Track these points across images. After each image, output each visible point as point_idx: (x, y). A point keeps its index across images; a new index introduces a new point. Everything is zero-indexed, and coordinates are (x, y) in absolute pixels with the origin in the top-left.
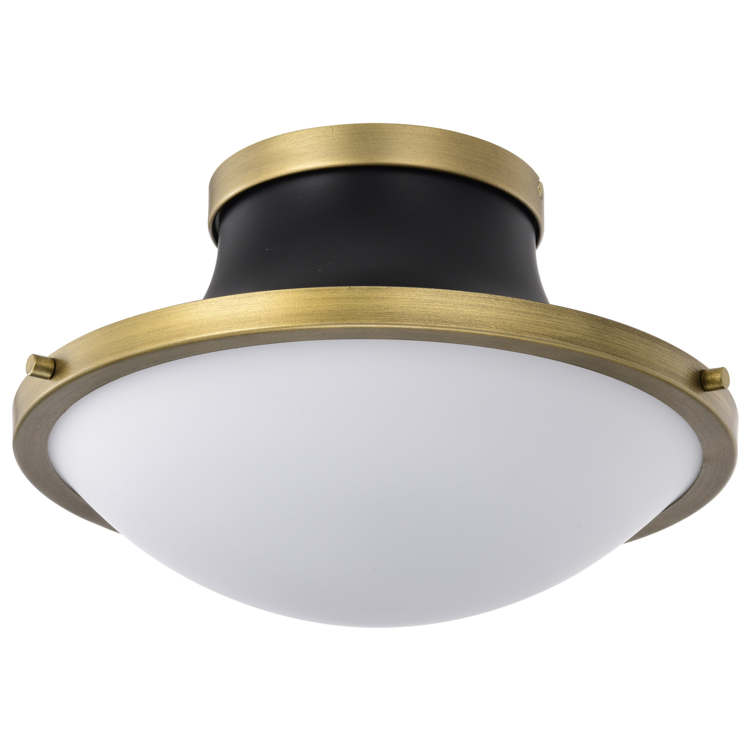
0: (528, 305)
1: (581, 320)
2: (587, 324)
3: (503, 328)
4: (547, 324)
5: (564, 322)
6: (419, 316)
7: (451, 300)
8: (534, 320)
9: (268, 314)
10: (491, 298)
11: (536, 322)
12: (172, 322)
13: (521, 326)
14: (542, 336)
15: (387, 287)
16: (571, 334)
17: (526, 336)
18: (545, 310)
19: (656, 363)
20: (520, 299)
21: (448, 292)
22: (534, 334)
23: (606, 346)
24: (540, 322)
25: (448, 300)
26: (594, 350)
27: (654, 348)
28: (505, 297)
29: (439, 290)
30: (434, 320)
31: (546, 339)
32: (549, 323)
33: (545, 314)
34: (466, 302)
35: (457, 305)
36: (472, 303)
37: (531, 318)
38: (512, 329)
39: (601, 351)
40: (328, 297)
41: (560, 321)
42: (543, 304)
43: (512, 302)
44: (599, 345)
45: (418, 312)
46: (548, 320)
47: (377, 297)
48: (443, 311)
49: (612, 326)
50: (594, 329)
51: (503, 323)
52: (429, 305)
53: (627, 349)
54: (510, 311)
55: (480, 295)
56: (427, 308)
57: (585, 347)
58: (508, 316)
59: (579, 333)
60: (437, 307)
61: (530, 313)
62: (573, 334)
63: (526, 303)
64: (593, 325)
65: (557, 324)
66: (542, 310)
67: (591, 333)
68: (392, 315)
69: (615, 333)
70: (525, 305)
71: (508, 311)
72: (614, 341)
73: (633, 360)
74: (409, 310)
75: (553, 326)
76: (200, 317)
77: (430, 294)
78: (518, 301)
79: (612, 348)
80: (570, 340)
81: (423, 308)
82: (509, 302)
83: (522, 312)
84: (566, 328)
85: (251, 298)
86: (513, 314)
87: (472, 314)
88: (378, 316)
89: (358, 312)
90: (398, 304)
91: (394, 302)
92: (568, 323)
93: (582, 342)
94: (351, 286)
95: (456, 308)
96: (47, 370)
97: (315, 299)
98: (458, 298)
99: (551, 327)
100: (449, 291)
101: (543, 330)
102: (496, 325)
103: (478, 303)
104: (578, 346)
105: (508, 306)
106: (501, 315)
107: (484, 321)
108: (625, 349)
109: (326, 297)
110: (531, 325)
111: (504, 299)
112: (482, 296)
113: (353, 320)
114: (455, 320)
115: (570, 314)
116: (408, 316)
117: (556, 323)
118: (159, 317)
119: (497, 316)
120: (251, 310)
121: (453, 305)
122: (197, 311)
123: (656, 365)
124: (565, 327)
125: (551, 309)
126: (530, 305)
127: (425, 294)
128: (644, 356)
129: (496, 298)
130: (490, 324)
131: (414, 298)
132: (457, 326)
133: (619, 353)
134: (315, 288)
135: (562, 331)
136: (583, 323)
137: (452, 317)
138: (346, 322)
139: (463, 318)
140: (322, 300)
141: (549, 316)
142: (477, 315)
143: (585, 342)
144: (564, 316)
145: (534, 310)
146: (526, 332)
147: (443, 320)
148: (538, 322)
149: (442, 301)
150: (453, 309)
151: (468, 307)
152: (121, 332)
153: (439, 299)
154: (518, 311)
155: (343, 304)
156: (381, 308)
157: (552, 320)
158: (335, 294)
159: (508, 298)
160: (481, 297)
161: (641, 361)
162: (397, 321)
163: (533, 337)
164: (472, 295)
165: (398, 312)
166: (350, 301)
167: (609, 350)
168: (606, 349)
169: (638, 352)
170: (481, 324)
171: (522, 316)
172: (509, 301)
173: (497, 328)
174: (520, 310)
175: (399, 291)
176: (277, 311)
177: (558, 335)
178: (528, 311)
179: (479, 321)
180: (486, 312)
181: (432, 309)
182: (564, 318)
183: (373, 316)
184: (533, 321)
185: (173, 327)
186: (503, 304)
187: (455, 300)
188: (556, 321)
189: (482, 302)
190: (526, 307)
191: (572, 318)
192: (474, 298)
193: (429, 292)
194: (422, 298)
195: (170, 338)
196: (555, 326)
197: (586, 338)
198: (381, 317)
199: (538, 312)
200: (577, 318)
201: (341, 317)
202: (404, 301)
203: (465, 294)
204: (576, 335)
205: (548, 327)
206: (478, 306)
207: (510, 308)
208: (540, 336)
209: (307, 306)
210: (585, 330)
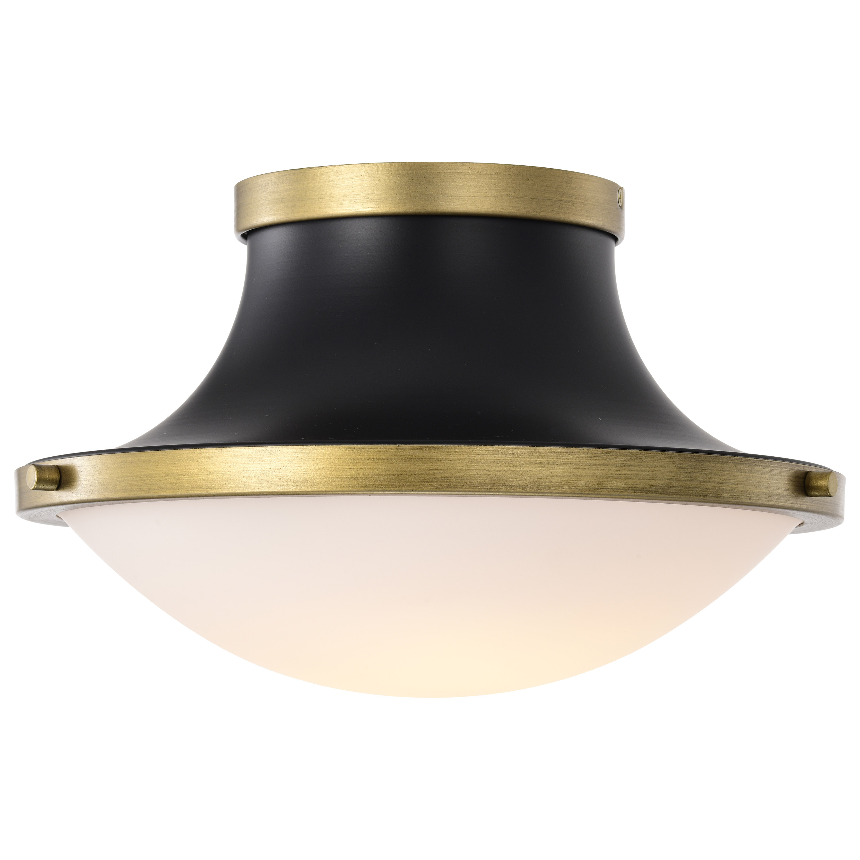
0: (607, 455)
1: (667, 463)
2: (675, 466)
3: (577, 487)
4: (628, 475)
5: (647, 469)
6: (479, 481)
7: (517, 459)
8: (613, 472)
9: (305, 474)
10: (563, 452)
11: (615, 474)
12: (193, 469)
13: (598, 482)
14: (623, 491)
15: (442, 446)
16: (656, 482)
17: (604, 493)
18: (626, 458)
19: (754, 490)
20: (597, 449)
21: (513, 449)
22: (612, 490)
23: (696, 488)
24: (619, 474)
25: (513, 459)
26: (682, 496)
27: (752, 473)
28: (580, 449)
29: (503, 447)
30: (497, 485)
31: (627, 494)
32: (630, 473)
33: (626, 463)
34: (534, 460)
35: (524, 465)
36: (541, 460)
37: (609, 470)
38: (587, 487)
39: (690, 496)
40: (375, 457)
41: (643, 469)
42: (624, 451)
43: (587, 454)
44: (689, 488)
45: (478, 476)
46: (630, 469)
47: (431, 458)
48: (508, 473)
49: (704, 461)
50: (683, 470)
51: (577, 481)
52: (491, 466)
53: (720, 485)
54: (585, 466)
55: (551, 449)
56: (488, 470)
57: (672, 494)
58: (583, 471)
59: (666, 479)
60: (500, 469)
61: (608, 464)
62: (659, 482)
63: (604, 453)
64: (681, 466)
65: (640, 473)
66: (622, 458)
67: (679, 476)
68: (448, 481)
69: (707, 469)
70: (603, 455)
71: (583, 466)
72: (706, 479)
73: (727, 496)
74: (469, 473)
75: (636, 476)
76: (226, 468)
77: (492, 452)
78: (595, 452)
79: (703, 488)
80: (655, 490)
81: (484, 470)
82: (584, 455)
83: (599, 465)
84: (650, 476)
85: (284, 452)
86: (588, 469)
87: (542, 473)
88: (432, 482)
89: (409, 476)
90: (455, 466)
91: (450, 464)
92: (653, 469)
93: (669, 489)
94: (400, 444)
95: (522, 468)
96: (51, 482)
97: (358, 459)
98: (525, 455)
99: (633, 478)
100: (515, 447)
101: (623, 483)
102: (569, 485)
103: (549, 460)
104: (664, 496)
105: (583, 459)
106: (574, 471)
107: (554, 481)
108: (718, 485)
109: (372, 457)
110: (609, 480)
111: (579, 451)
112: (553, 450)
113: (404, 487)
114: (521, 483)
115: (655, 458)
116: (467, 481)
117: (638, 472)
118: (178, 459)
119: (571, 473)
120: (284, 467)
121: (520, 464)
122: (223, 460)
123: (753, 493)
124: (648, 475)
125: (633, 455)
126: (608, 455)
127: (486, 453)
128: (740, 486)
129: (569, 451)
130: (562, 485)
131: (473, 459)
132: (524, 490)
133: (711, 492)
134: (359, 446)
135: (646, 480)
136: (670, 465)
137: (518, 479)
138: (395, 489)
139: (531, 480)
140: (367, 462)
141: (630, 465)
142: (547, 474)
143: (672, 488)
144: (648, 462)
145: (614, 460)
146: (604, 489)
147: (507, 484)
148: (618, 474)
149: (507, 461)
150: (519, 469)
151: (536, 465)
152: (135, 467)
153: (503, 459)
154: (595, 464)
155: (391, 466)
156: (436, 471)
157: (634, 469)
158: (381, 454)
159: (583, 450)
160: (551, 452)
161: (736, 495)
162: (454, 488)
163: (612, 493)
164: (542, 450)
165: (454, 477)
166: (400, 464)
167: (700, 492)
168: (697, 491)
169: (733, 484)
170: (552, 485)
171: (599, 470)
172: (584, 453)
173: (570, 488)
174: (597, 462)
175: (456, 451)
176: (315, 472)
177: (641, 486)
178: (606, 462)
179: (549, 482)
180: (557, 470)
181: (495, 471)
182: (648, 463)
183: (427, 482)
184: (612, 474)
185: (195, 475)
186: (577, 458)
187: (521, 458)
188: (639, 469)
189: (553, 458)
190: (604, 458)
191: (658, 462)
192: (543, 455)
193: (491, 450)
194: (483, 458)
195: (192, 488)
196: (637, 476)
197: (673, 483)
198: (436, 483)
199: (617, 463)
200: (663, 461)
201: (390, 483)
202: (462, 463)
203: (533, 450)
204: (661, 482)
205: (629, 479)
206: (548, 463)
207: (586, 461)
208: (620, 491)
209: (350, 468)
210: (672, 473)
